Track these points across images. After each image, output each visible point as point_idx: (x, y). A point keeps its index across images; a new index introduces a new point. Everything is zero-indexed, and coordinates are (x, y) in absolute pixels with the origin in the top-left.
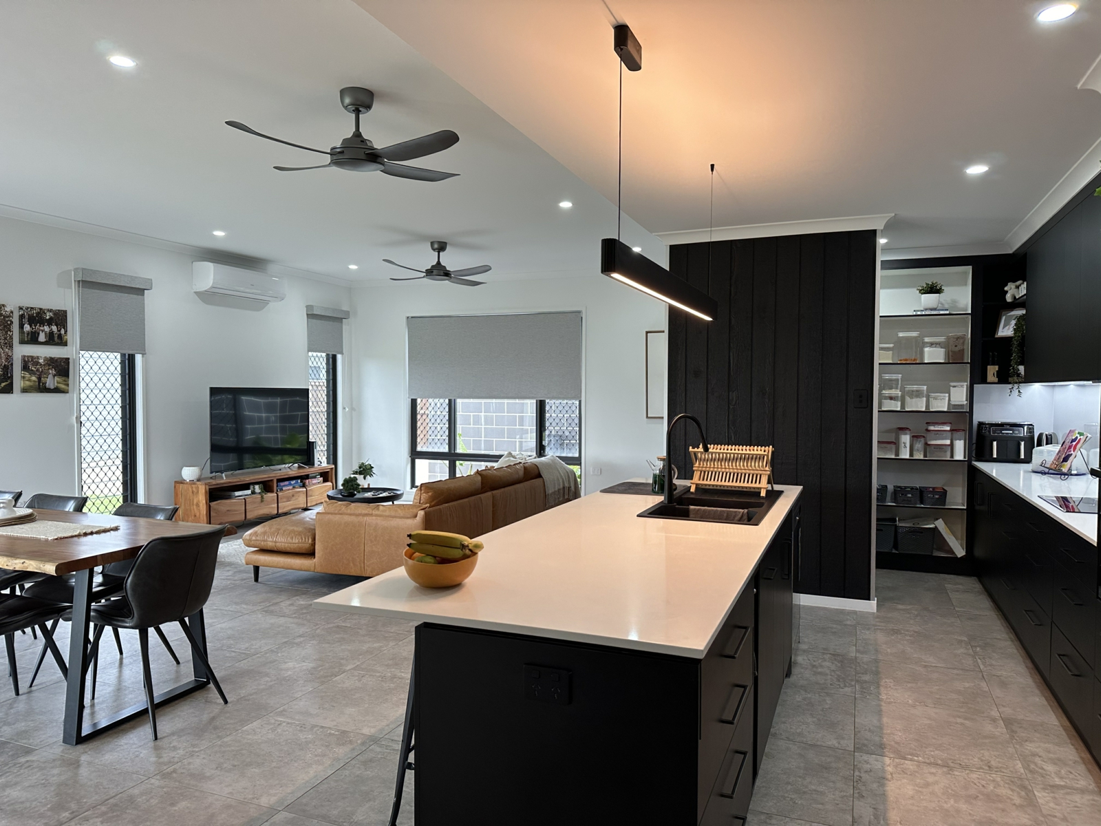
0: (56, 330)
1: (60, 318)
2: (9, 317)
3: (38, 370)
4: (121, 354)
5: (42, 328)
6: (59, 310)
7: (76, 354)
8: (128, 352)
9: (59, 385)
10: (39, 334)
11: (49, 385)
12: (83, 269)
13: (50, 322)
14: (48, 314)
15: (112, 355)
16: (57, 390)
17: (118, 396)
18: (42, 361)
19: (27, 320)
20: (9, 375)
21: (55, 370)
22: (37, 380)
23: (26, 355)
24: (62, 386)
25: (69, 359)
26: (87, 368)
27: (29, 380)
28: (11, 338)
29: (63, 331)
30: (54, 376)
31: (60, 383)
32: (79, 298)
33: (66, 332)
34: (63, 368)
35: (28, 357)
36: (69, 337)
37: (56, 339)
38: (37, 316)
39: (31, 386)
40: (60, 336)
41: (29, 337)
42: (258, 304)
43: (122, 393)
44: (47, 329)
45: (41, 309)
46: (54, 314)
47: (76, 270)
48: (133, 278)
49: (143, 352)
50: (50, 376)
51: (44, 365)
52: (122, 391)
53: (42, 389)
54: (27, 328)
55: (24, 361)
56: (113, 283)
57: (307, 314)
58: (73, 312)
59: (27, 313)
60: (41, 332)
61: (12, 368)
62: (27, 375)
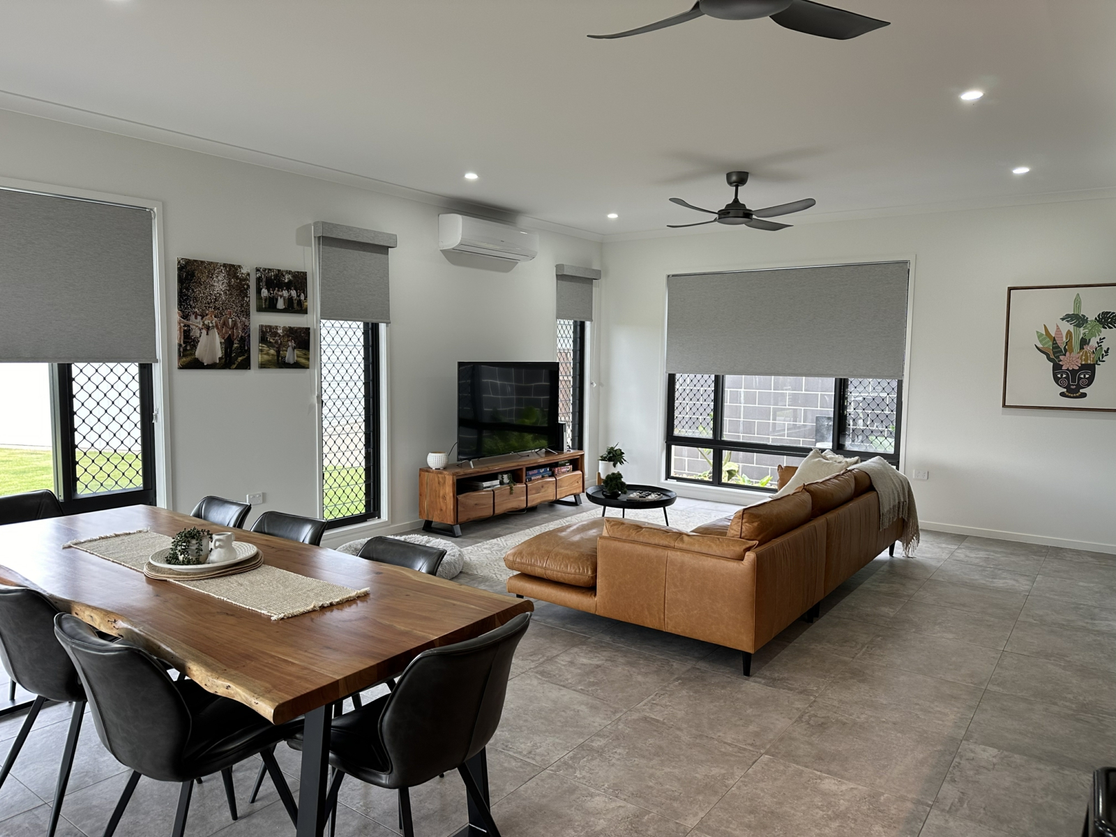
0: (295, 296)
1: (299, 281)
2: (246, 279)
3: (276, 342)
4: (364, 323)
5: (280, 293)
6: (298, 272)
7: (317, 322)
8: (372, 320)
9: (299, 359)
10: (277, 300)
11: (288, 358)
12: (324, 223)
13: (288, 286)
14: (287, 277)
15: (354, 324)
16: (297, 365)
17: (360, 371)
18: (281, 331)
19: (264, 284)
20: (246, 348)
21: (295, 343)
22: (275, 354)
23: (264, 324)
24: (302, 361)
25: (309, 329)
26: (329, 339)
27: (268, 354)
28: (248, 305)
29: (302, 297)
30: (294, 348)
31: (300, 357)
32: (319, 258)
33: (306, 297)
34: (303, 339)
35: (266, 326)
36: (309, 304)
37: (295, 305)
38: (275, 279)
39: (269, 361)
40: (300, 303)
41: (267, 303)
42: (505, 264)
43: (365, 368)
44: (285, 293)
45: (279, 271)
46: (293, 276)
47: (316, 224)
48: (377, 234)
49: (388, 321)
50: (290, 349)
51: (283, 336)
52: (365, 365)
53: (281, 364)
54: (265, 292)
55: (262, 331)
56: (355, 239)
57: (557, 275)
58: (313, 274)
59: (265, 275)
60: (279, 298)
61: (249, 340)
62: (265, 348)
